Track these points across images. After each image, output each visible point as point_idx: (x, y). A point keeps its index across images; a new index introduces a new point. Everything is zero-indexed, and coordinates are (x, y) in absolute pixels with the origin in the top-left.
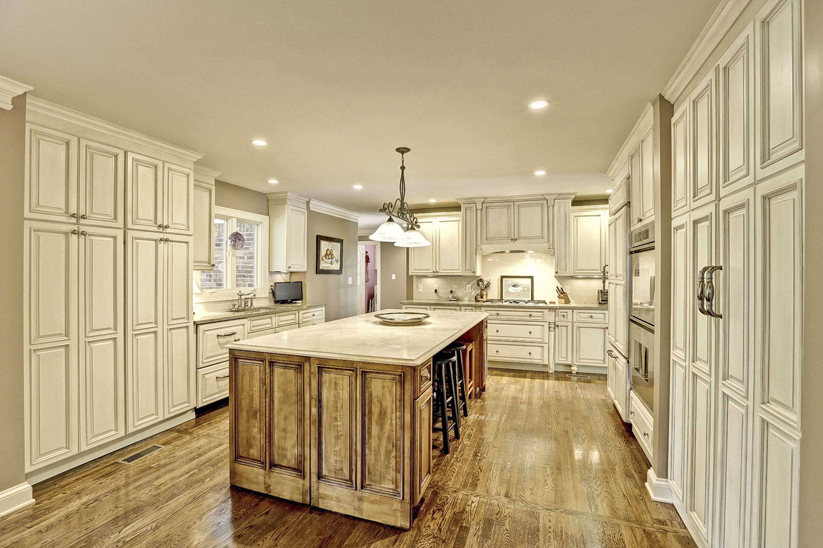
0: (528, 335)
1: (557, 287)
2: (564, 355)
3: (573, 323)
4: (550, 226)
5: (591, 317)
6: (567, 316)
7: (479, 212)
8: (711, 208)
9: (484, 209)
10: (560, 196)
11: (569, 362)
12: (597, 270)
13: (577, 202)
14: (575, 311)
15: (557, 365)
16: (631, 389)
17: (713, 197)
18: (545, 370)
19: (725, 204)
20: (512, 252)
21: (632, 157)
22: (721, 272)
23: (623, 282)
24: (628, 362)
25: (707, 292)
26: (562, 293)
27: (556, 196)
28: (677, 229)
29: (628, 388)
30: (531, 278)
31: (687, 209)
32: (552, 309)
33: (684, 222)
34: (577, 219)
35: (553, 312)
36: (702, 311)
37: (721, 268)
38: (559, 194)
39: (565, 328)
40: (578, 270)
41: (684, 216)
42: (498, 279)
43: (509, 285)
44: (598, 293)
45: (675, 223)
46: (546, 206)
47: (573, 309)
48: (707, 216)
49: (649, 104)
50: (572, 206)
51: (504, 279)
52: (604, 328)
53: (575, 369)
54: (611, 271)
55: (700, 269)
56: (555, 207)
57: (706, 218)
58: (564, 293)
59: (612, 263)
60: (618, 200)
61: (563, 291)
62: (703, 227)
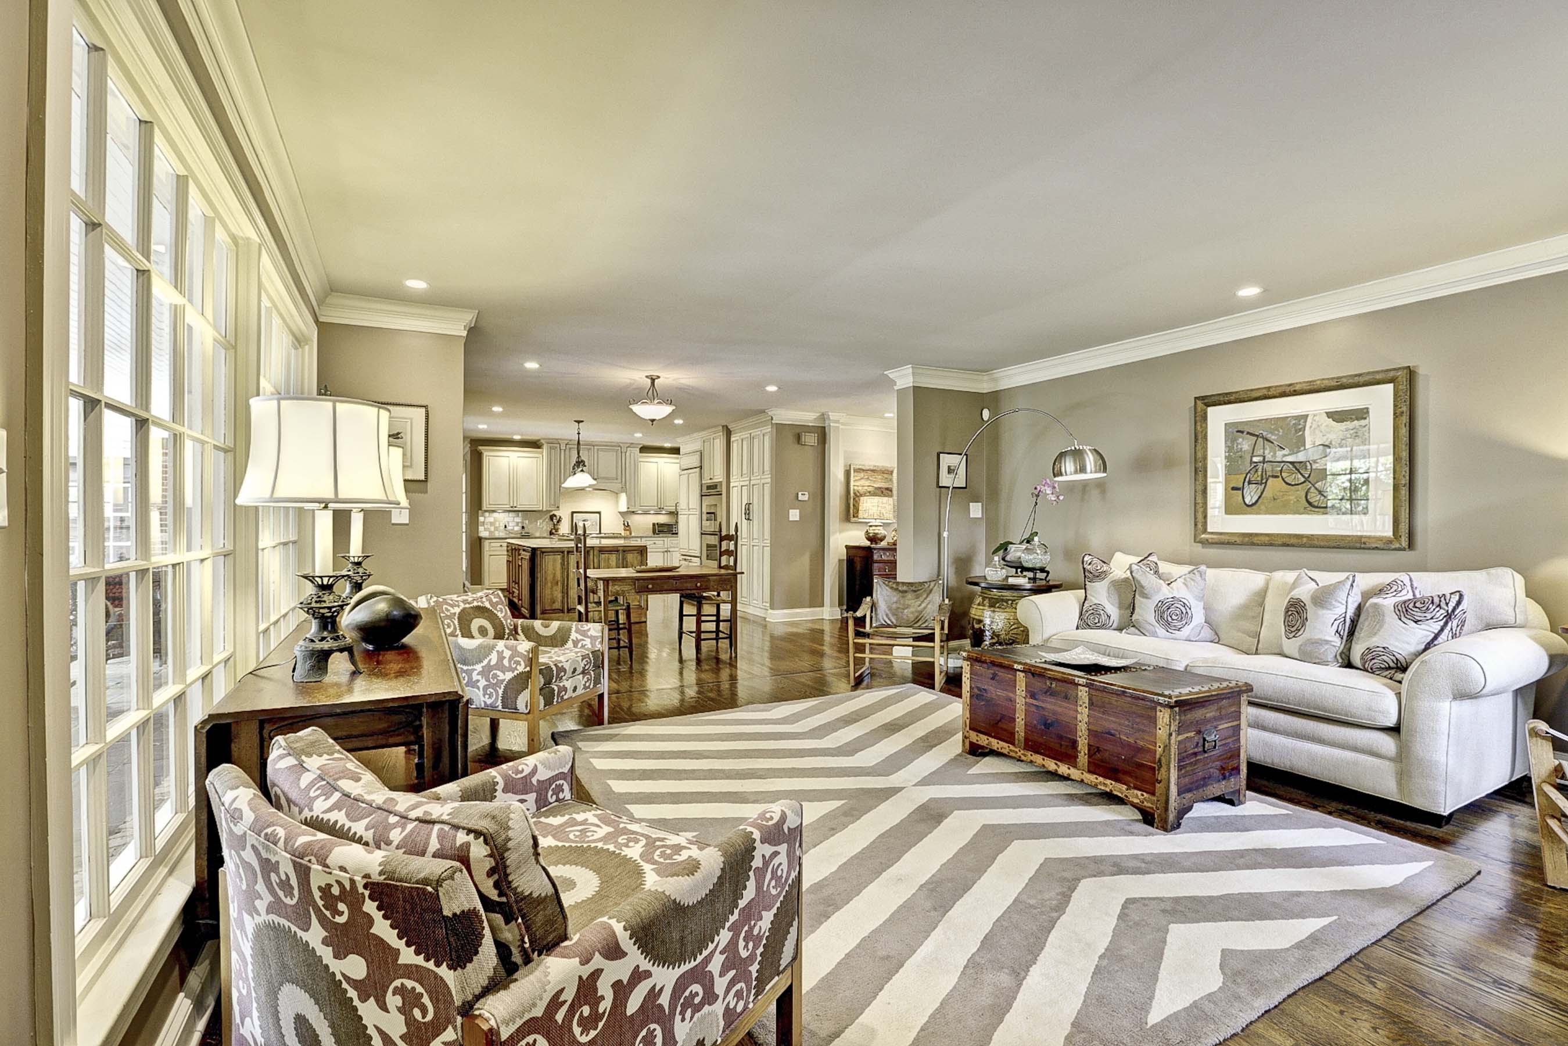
1: (623, 521)
4: (623, 469)
7: (563, 452)
8: (747, 482)
9: (567, 451)
10: (631, 445)
13: (645, 449)
17: (748, 479)
21: (704, 442)
22: (751, 504)
26: (627, 527)
27: (627, 445)
30: (599, 513)
31: (738, 479)
33: (737, 485)
40: (640, 506)
41: (736, 482)
44: (653, 525)
45: (732, 485)
46: (619, 452)
49: (720, 425)
50: (640, 452)
51: (575, 515)
54: (683, 507)
55: (744, 503)
56: (627, 453)
57: (746, 485)
59: (684, 503)
60: (690, 461)
62: (745, 488)
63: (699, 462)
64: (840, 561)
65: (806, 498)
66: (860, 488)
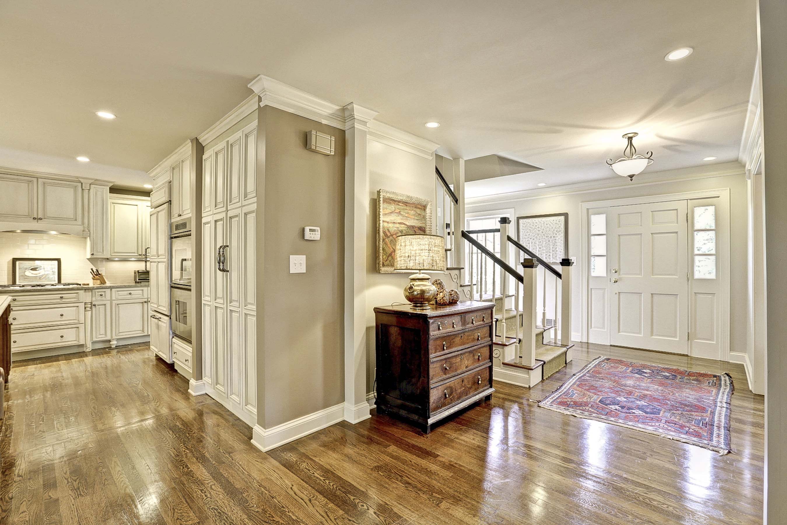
0: (59, 318)
1: (92, 269)
2: (102, 332)
3: (111, 301)
4: (85, 210)
5: (130, 294)
6: (105, 295)
8: (223, 215)
10: (96, 182)
11: (108, 338)
12: (134, 253)
13: (115, 190)
14: (113, 290)
15: (94, 343)
16: (173, 337)
17: (224, 209)
18: (81, 350)
19: (230, 214)
20: (24, 231)
21: (173, 169)
22: (228, 248)
23: (166, 260)
24: (170, 318)
25: (222, 259)
26: (97, 275)
27: (93, 181)
28: (205, 224)
29: (171, 337)
30: (59, 260)
31: (211, 213)
32: (88, 289)
33: (209, 220)
34: (114, 206)
35: (89, 292)
36: (220, 269)
37: (228, 246)
38: (96, 180)
39: (103, 306)
40: (115, 253)
41: (209, 217)
42: (8, 262)
43: (26, 269)
44: (135, 273)
45: (204, 220)
46: (80, 189)
47: (111, 288)
48: (222, 219)
49: (189, 141)
50: (110, 193)
51: (18, 262)
52: (142, 303)
53: (114, 343)
54: (152, 252)
55: (218, 247)
56: (91, 190)
57: (221, 220)
58: (100, 274)
59: (153, 246)
60: (159, 196)
61: (98, 272)
62: (219, 224)
63: (167, 195)
64: (368, 329)
65: (317, 236)
66: (391, 225)
